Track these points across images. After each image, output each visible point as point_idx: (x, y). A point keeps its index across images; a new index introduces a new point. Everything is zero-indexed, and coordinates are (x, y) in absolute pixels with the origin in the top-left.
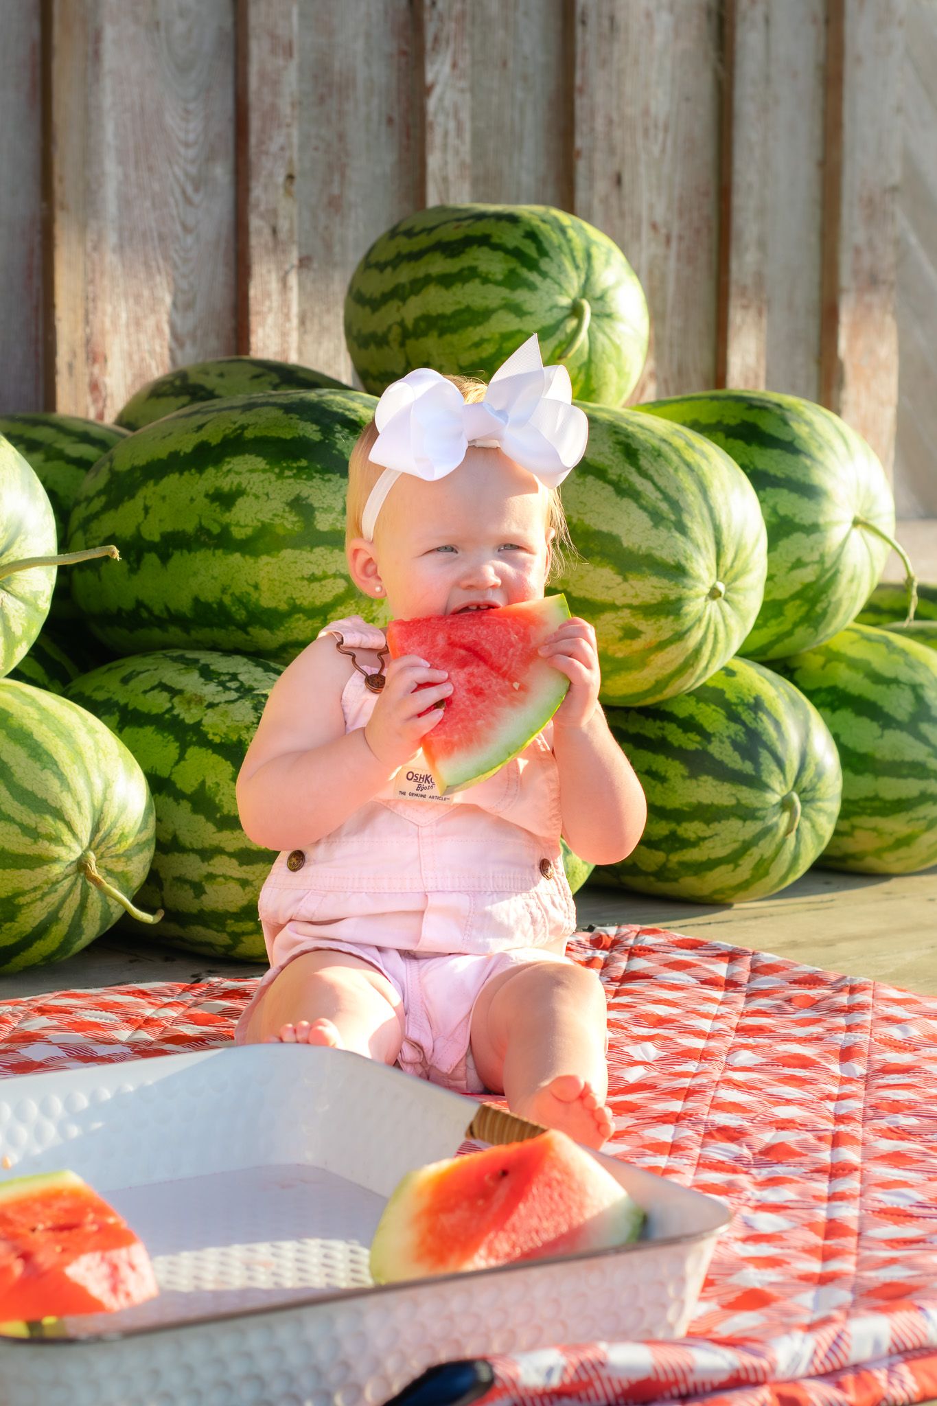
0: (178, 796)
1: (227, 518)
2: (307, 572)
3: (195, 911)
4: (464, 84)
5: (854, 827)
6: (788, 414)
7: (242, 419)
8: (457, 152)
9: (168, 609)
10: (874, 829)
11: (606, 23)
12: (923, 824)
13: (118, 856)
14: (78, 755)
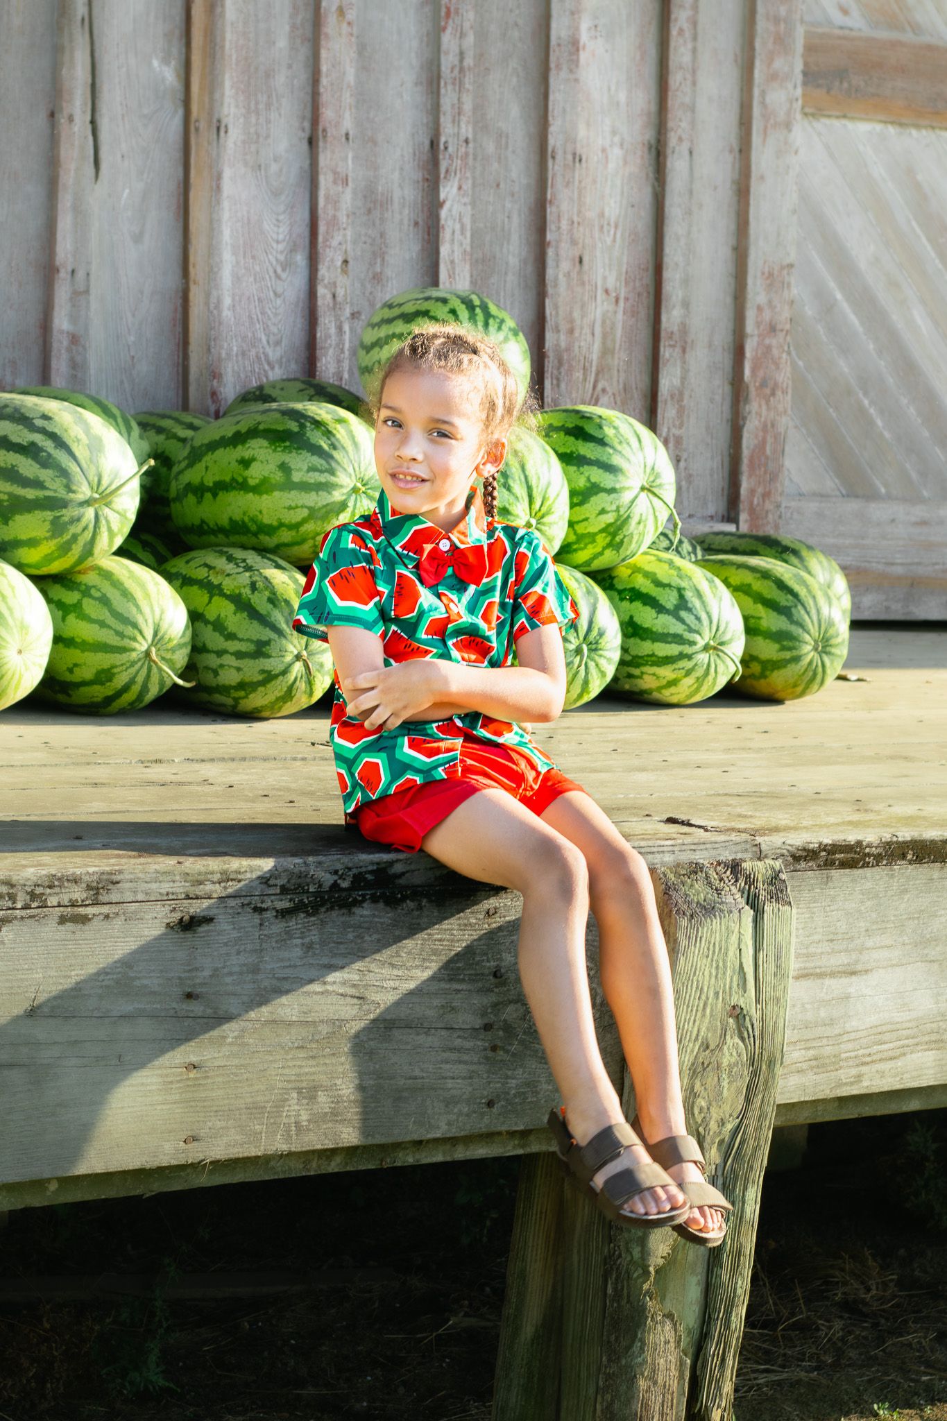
0: (207, 622)
1: (247, 473)
2: (287, 505)
3: (214, 685)
4: (466, 200)
5: (642, 673)
6: (604, 422)
7: (259, 418)
8: (461, 244)
9: (217, 524)
10: (654, 674)
11: (570, 157)
12: (683, 672)
13: (167, 650)
14: (147, 596)
